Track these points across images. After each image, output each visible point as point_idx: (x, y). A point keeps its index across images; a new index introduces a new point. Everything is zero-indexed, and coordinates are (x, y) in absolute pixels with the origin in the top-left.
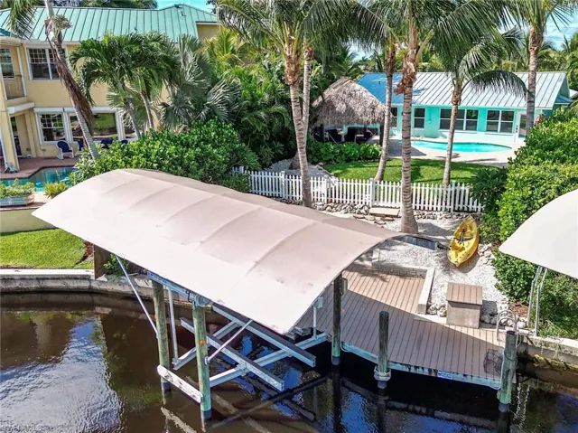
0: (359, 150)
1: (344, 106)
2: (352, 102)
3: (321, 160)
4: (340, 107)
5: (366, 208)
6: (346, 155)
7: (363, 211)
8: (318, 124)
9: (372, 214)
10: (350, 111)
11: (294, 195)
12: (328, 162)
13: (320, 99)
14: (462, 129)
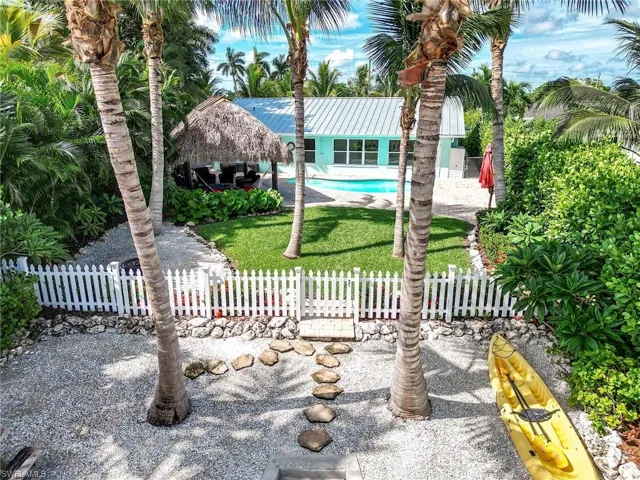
0: (248, 199)
1: (219, 134)
2: (228, 130)
3: (190, 217)
4: (213, 137)
5: (291, 323)
6: (230, 208)
7: (285, 332)
8: (181, 162)
9: (305, 338)
10: (228, 143)
11: (143, 306)
12: (202, 220)
13: (182, 126)
14: (360, 163)
